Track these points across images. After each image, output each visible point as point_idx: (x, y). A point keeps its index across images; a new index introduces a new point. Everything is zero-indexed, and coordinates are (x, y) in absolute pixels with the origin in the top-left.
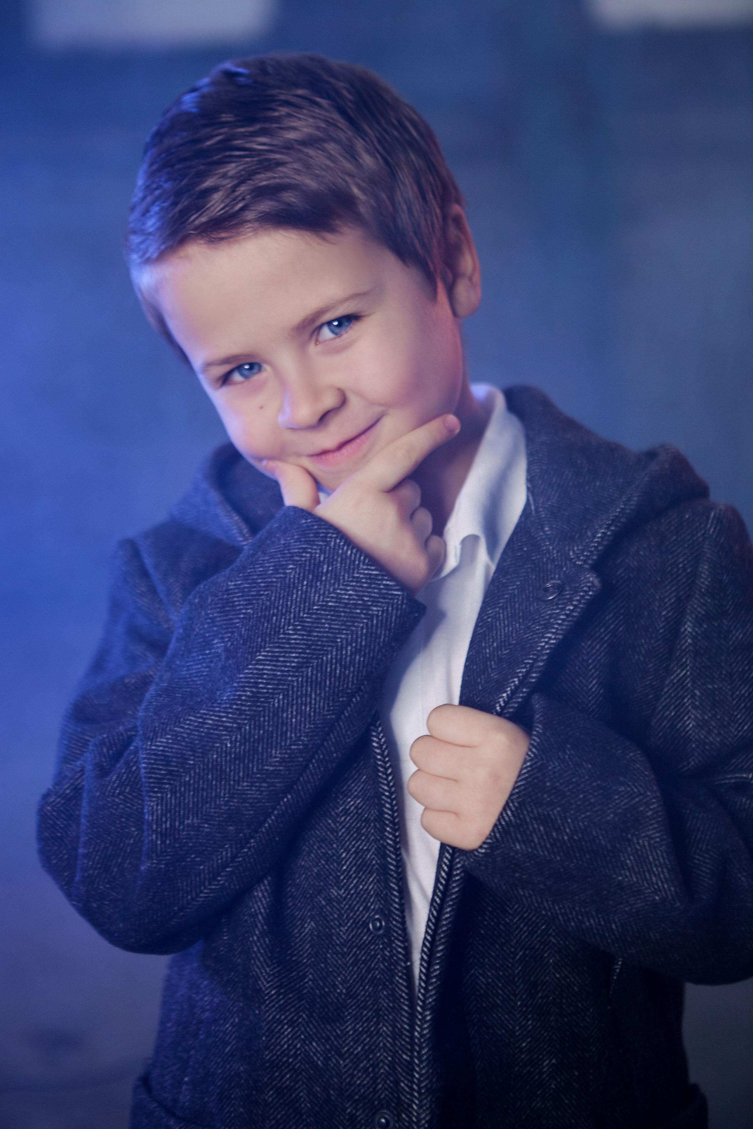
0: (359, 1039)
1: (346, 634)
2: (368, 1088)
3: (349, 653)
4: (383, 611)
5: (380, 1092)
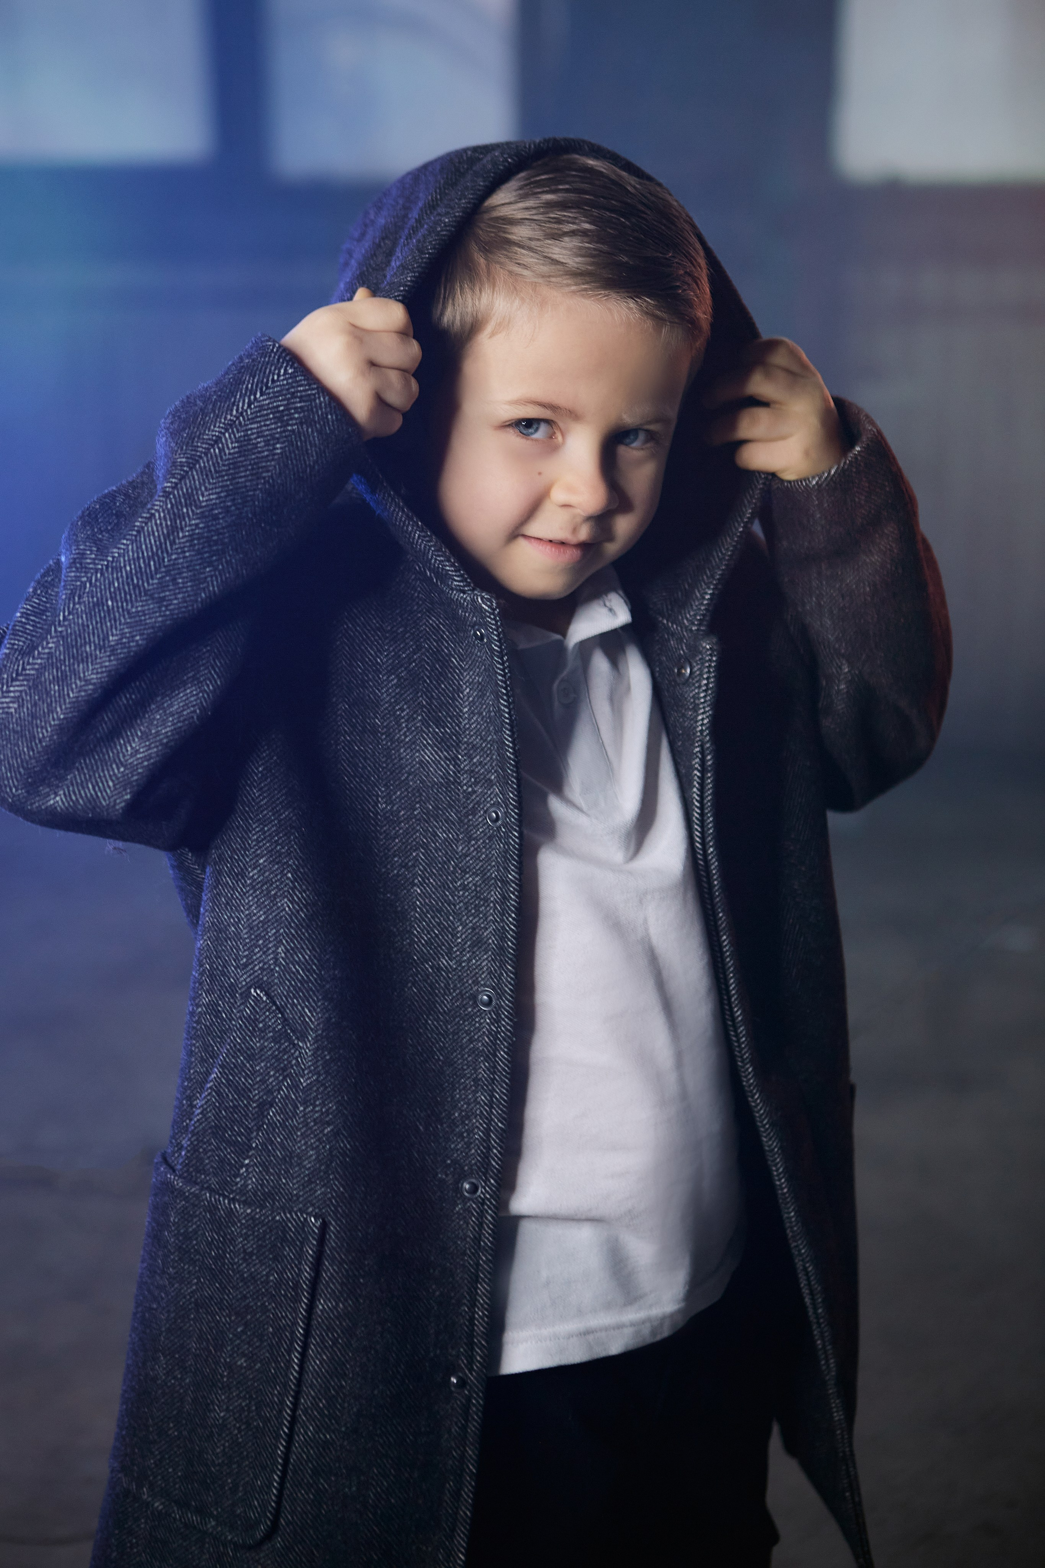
0: (457, 1105)
5: (472, 1157)
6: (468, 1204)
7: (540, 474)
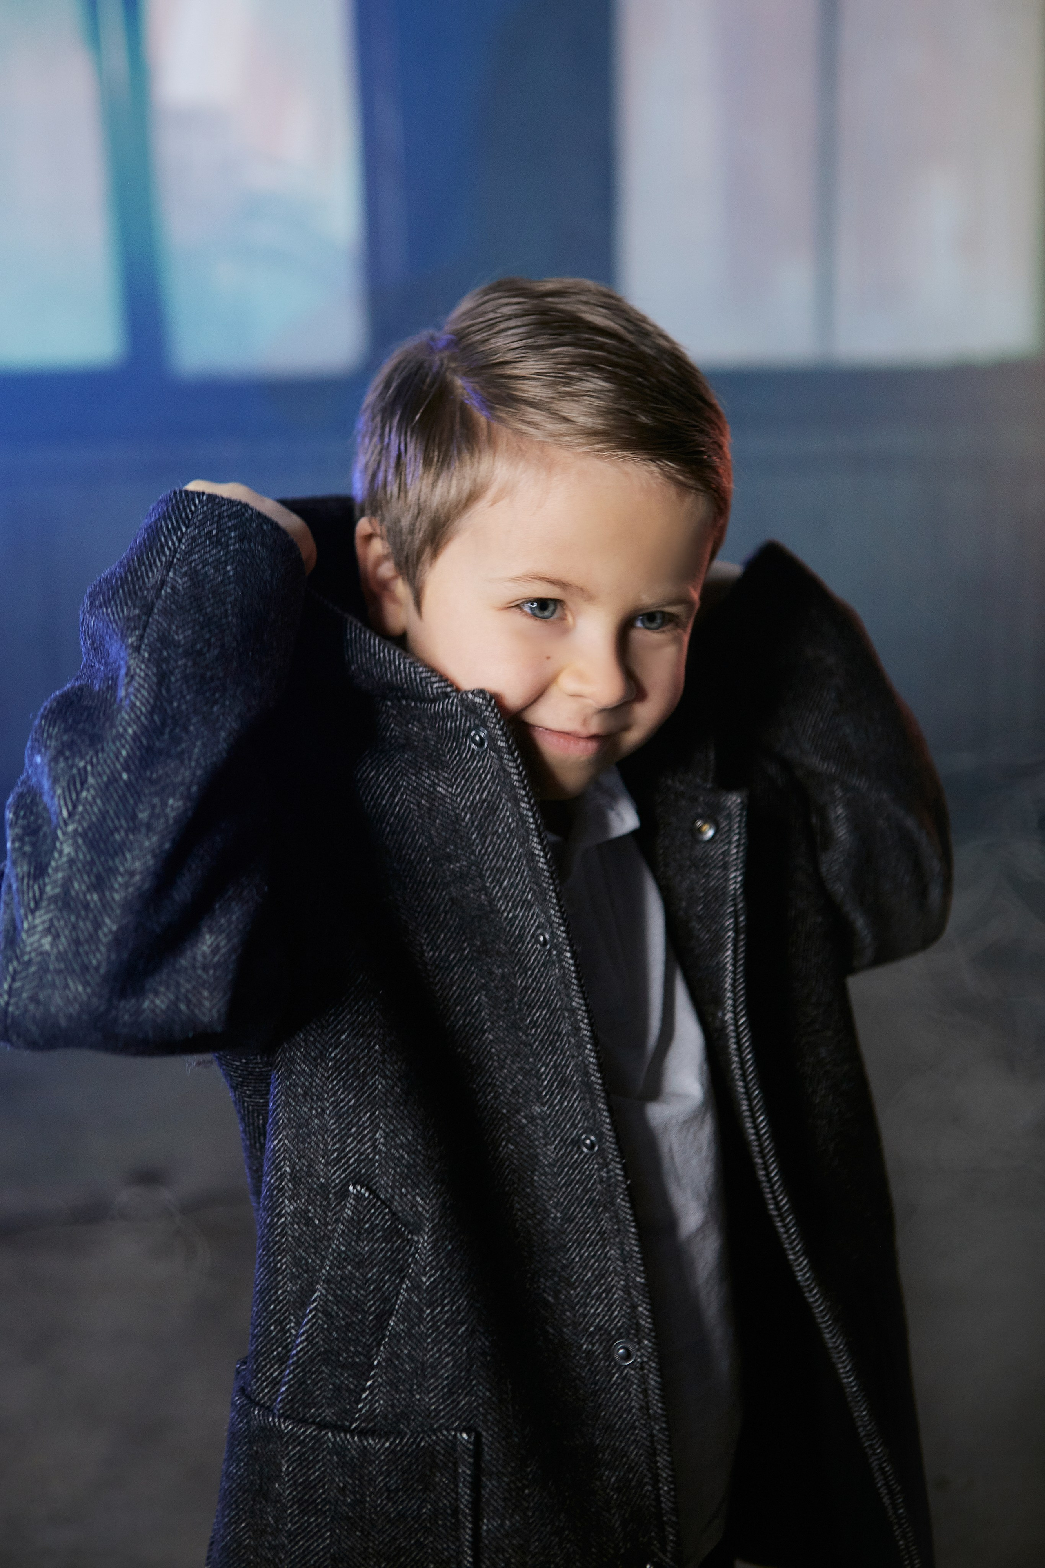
0: (587, 1264)
2: (604, 1316)
5: (617, 1320)
6: (626, 1372)
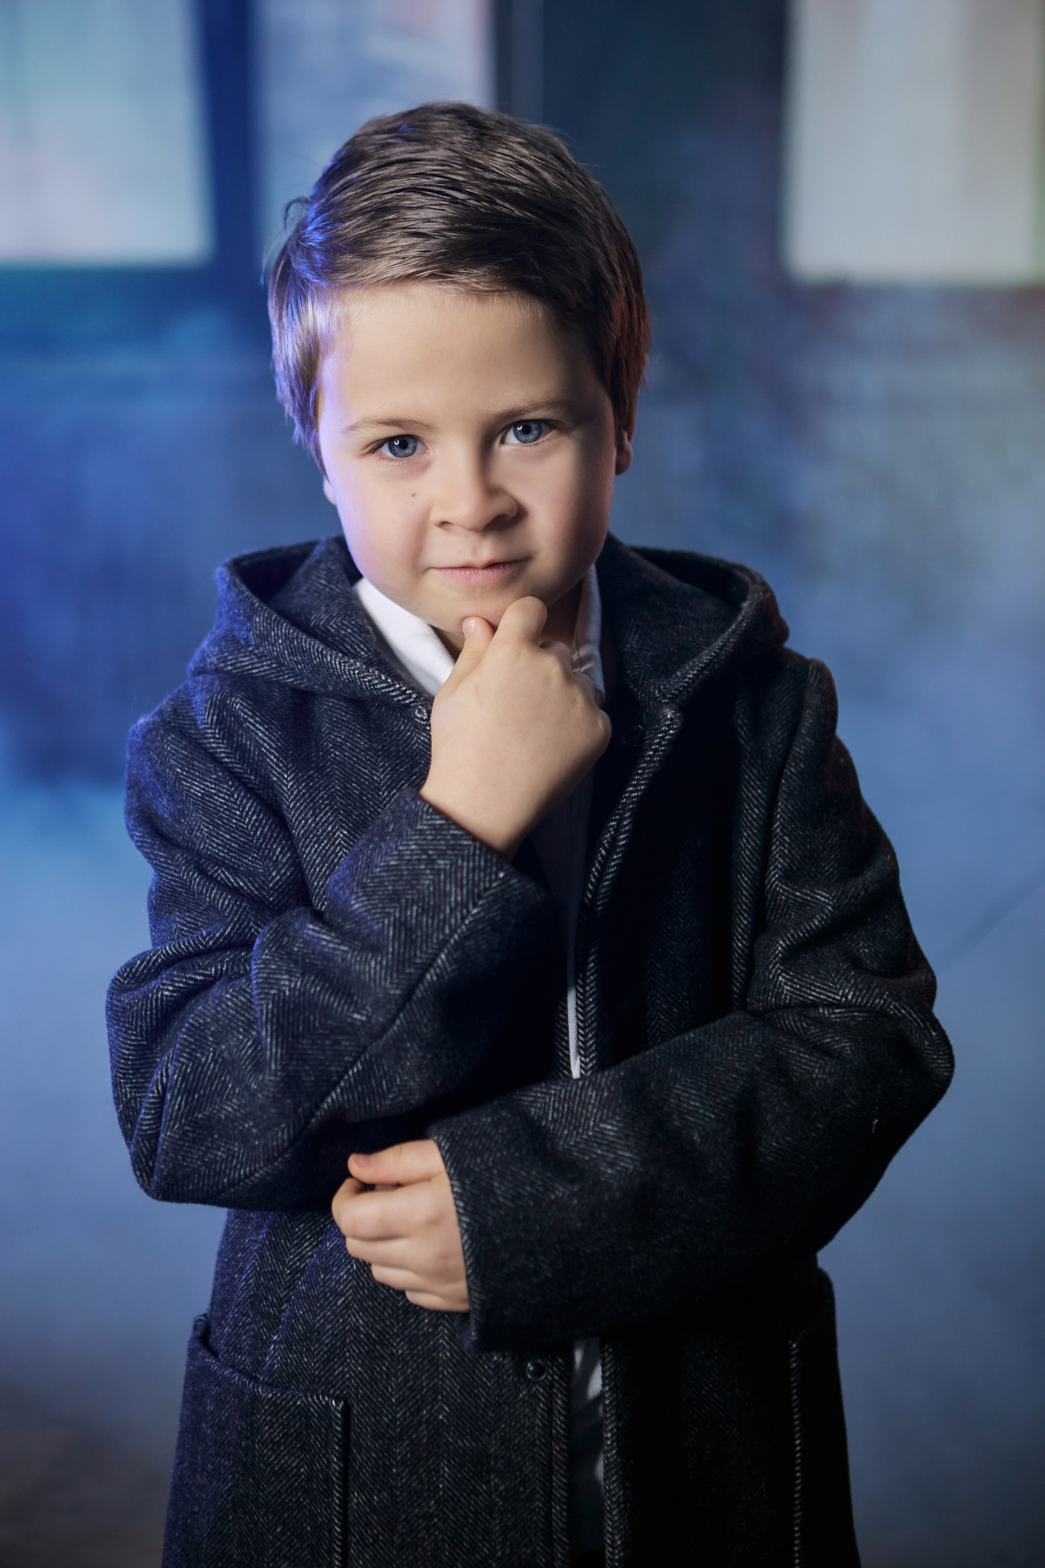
1: (412, 894)
3: (415, 914)
4: (451, 865)
6: (534, 1389)
7: (414, 495)
